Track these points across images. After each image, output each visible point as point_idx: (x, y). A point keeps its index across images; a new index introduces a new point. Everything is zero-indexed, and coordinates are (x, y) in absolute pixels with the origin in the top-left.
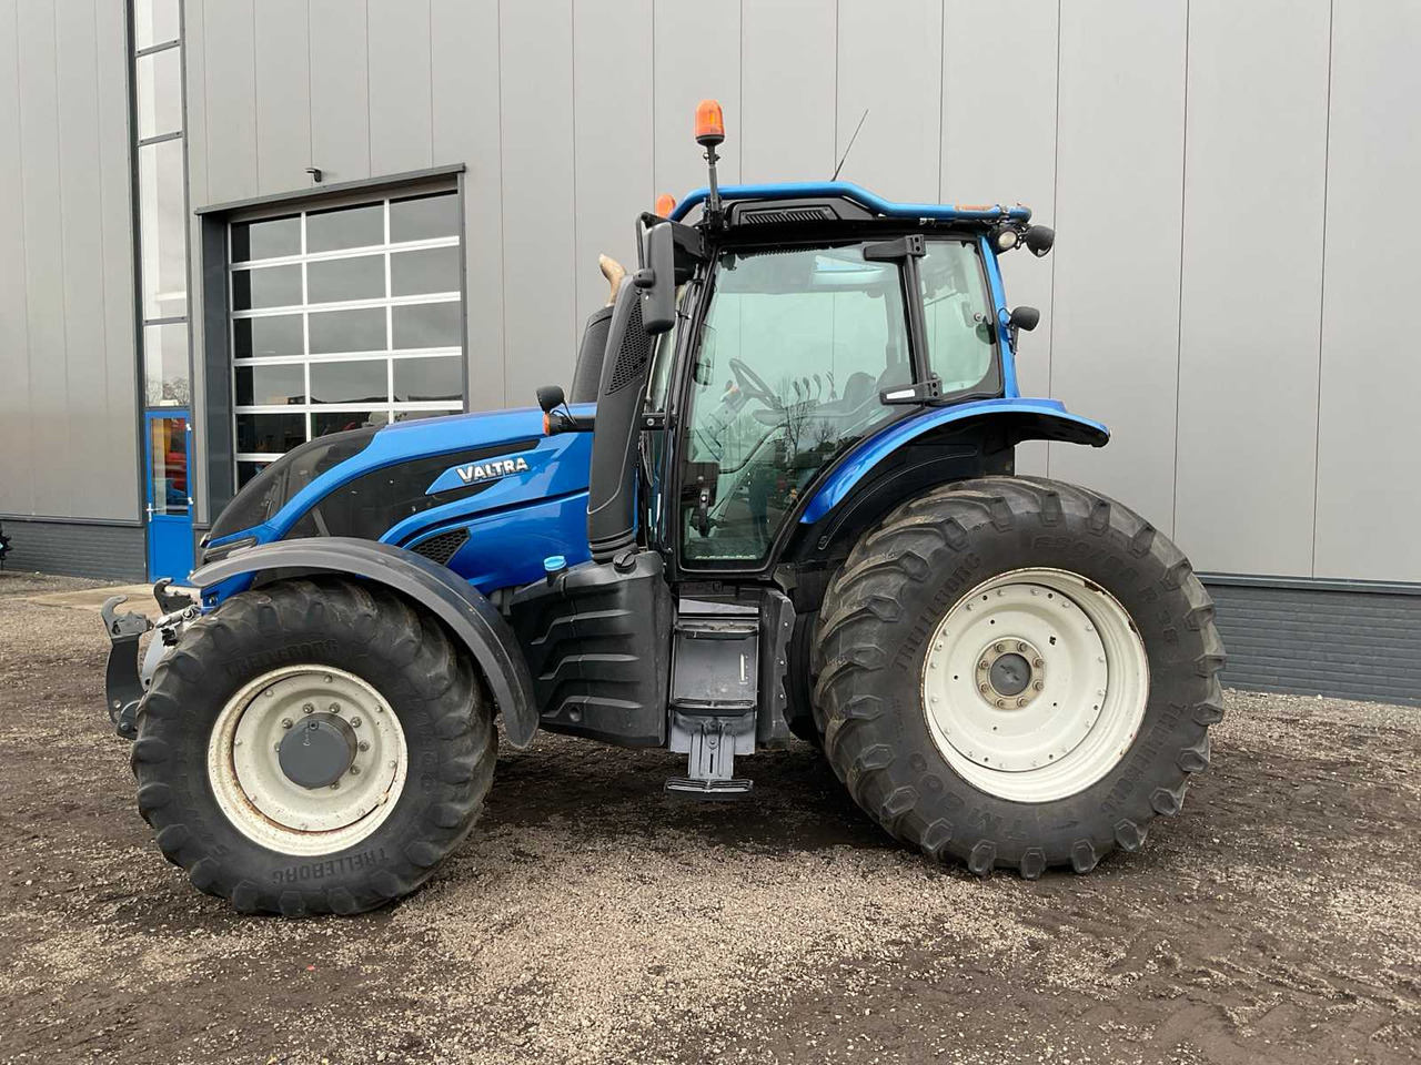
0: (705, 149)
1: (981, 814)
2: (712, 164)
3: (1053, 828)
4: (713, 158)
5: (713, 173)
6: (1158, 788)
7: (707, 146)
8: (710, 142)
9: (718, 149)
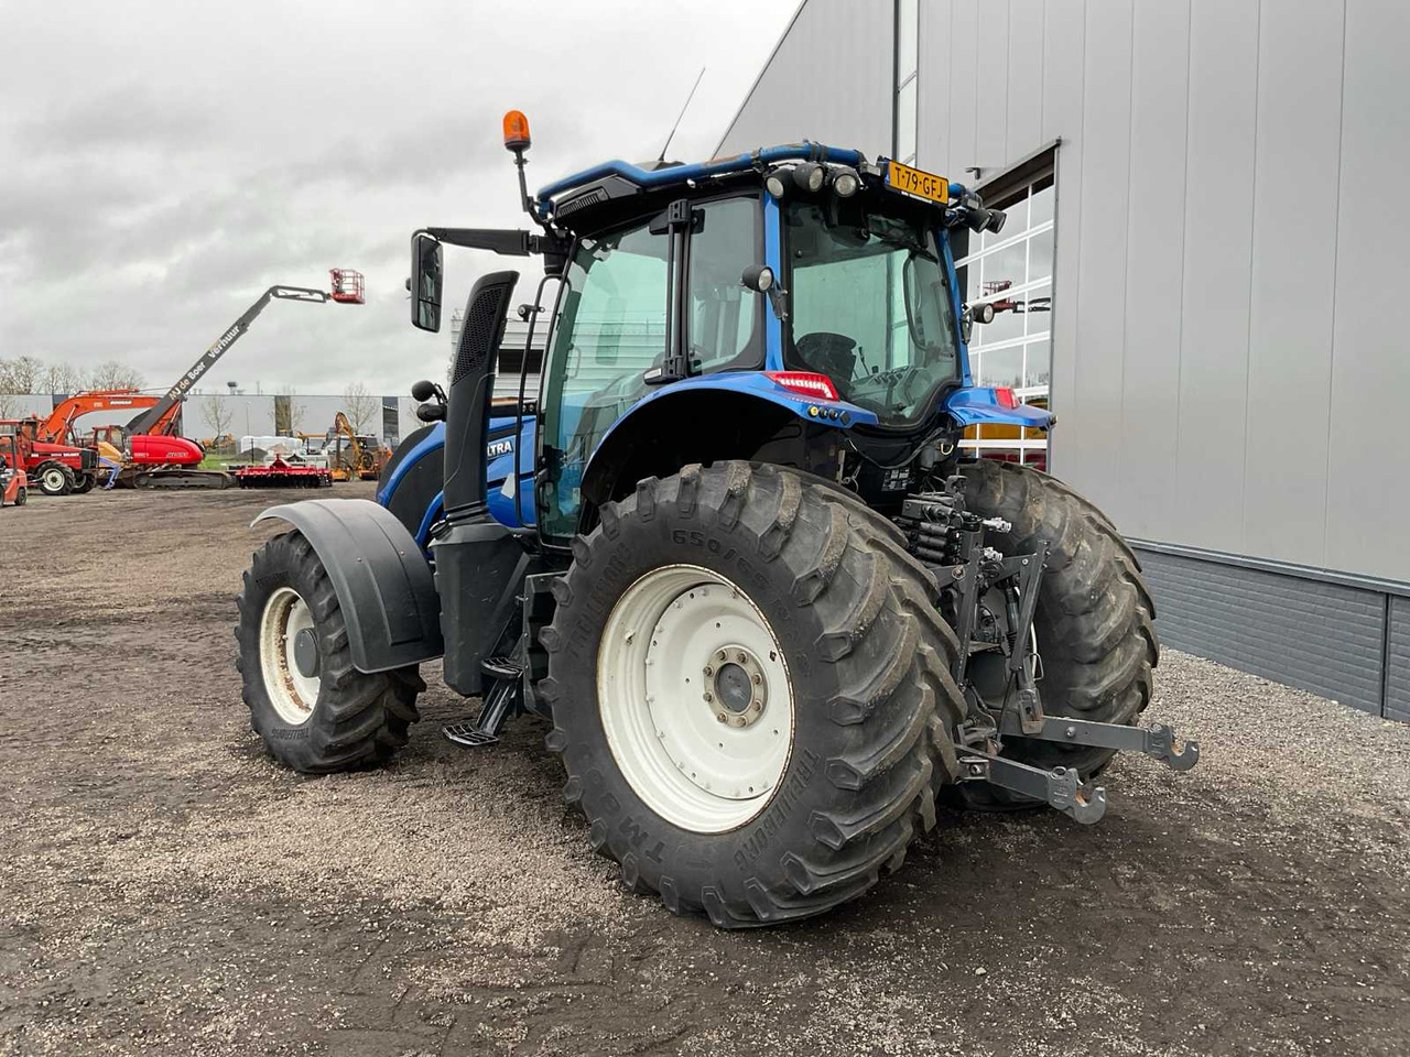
0: (513, 155)
1: (632, 825)
2: (521, 167)
3: (688, 863)
4: (521, 162)
5: (522, 176)
6: (789, 852)
7: (516, 151)
8: (518, 145)
9: (525, 154)
